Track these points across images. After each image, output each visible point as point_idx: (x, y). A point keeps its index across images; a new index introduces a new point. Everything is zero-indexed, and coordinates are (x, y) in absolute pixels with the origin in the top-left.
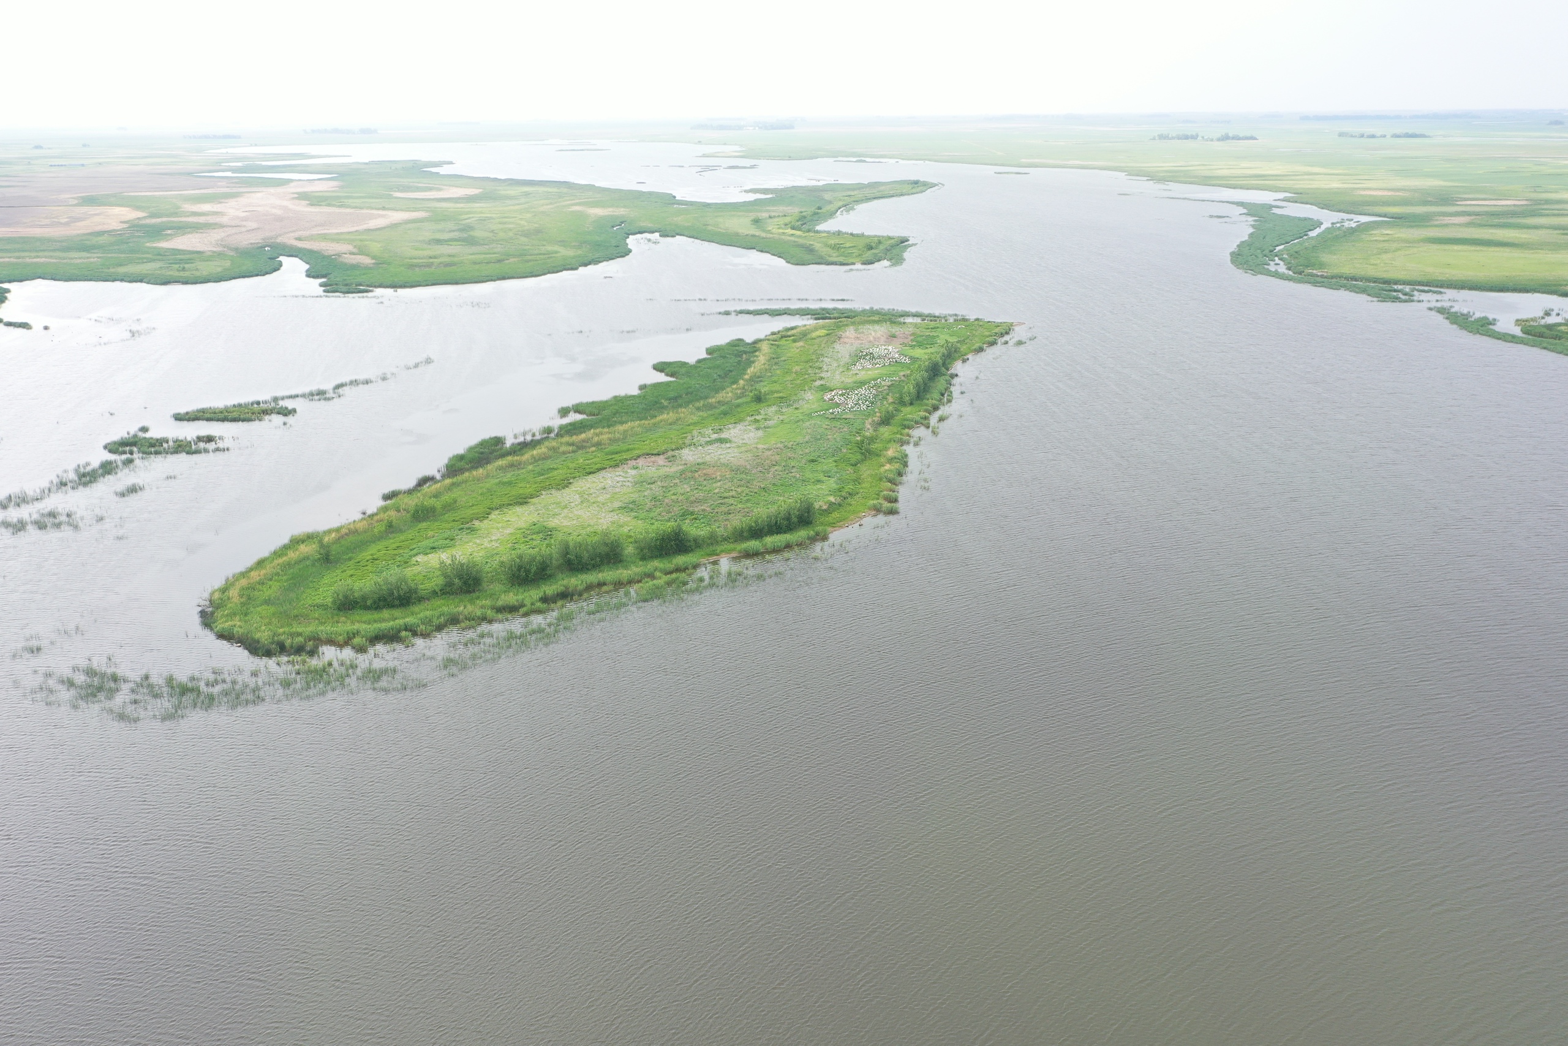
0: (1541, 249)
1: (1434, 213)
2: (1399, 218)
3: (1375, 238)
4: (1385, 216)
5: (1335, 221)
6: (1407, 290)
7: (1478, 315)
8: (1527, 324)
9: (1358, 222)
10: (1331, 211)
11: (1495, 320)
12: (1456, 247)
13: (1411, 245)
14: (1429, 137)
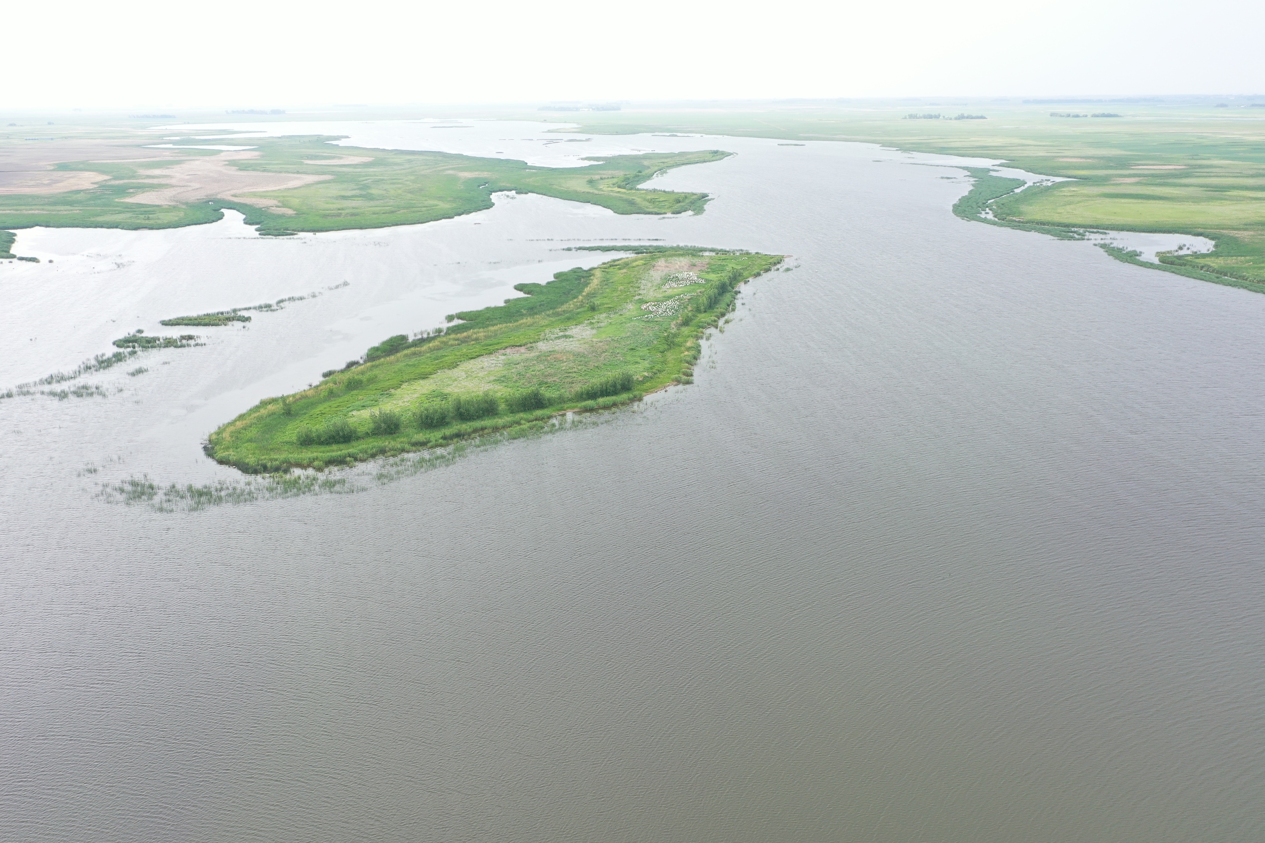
0: (1187, 202)
1: (1113, 175)
2: (1085, 179)
3: (1063, 194)
4: (1075, 177)
5: (1036, 181)
6: (1081, 232)
7: (1130, 249)
8: (1164, 255)
9: (1054, 182)
10: (1034, 173)
11: (1141, 252)
12: (1123, 200)
13: (1090, 199)
14: (1121, 116)
